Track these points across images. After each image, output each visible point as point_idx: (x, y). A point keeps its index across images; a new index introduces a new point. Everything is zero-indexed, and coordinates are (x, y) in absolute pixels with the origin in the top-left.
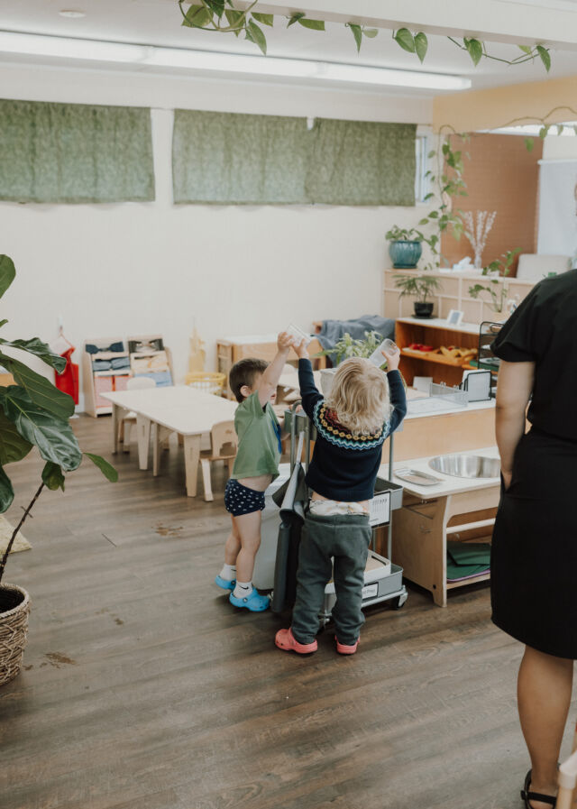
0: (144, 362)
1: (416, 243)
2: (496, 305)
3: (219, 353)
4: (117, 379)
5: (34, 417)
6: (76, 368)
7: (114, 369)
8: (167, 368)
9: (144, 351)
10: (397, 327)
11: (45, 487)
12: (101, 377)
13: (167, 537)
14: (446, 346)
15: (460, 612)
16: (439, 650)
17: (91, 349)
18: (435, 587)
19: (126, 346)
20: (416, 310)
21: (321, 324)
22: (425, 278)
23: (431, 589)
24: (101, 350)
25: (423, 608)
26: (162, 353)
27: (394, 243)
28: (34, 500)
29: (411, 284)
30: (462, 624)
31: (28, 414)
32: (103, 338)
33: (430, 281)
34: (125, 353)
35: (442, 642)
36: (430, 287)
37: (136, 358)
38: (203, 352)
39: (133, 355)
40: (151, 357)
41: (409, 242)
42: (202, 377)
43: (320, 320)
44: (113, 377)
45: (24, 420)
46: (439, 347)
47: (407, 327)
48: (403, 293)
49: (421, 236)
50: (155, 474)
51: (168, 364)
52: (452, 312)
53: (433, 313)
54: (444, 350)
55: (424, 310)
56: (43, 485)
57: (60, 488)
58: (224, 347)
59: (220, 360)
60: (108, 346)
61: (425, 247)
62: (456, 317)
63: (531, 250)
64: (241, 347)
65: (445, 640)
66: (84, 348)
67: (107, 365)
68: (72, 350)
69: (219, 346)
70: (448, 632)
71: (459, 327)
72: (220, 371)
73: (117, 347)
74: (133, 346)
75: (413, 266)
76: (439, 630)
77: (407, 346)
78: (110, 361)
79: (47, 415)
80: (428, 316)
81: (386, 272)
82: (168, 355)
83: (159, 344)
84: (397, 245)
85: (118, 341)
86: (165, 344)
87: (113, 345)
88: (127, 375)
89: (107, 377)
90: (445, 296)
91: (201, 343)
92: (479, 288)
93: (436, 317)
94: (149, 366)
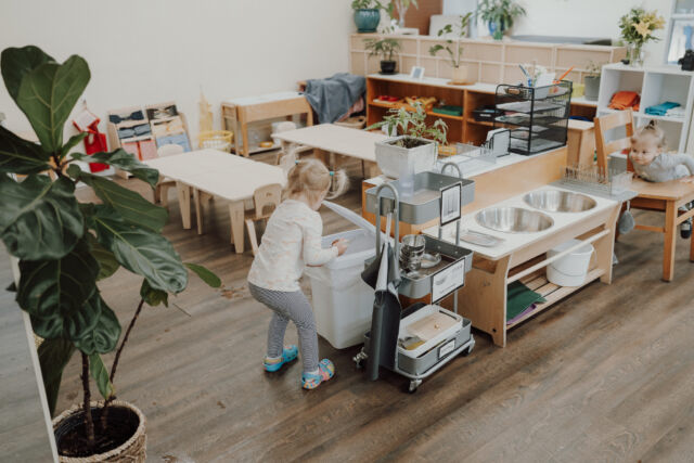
0: (162, 127)
1: (376, 10)
2: (454, 61)
3: (224, 114)
4: (142, 144)
5: (128, 237)
6: (103, 137)
7: (138, 135)
8: (183, 130)
9: (162, 117)
10: (368, 82)
11: (145, 304)
12: (126, 143)
13: (232, 300)
14: (410, 97)
15: (519, 350)
16: (523, 396)
17: (115, 119)
18: (494, 330)
19: (145, 114)
20: (382, 67)
21: (305, 83)
22: (388, 40)
23: (490, 332)
24: (123, 119)
25: (487, 350)
26: (178, 117)
27: (358, 11)
28: (135, 319)
29: (379, 46)
30: (528, 363)
31: (122, 235)
32: (124, 109)
33: (393, 42)
34: (146, 121)
35: (521, 387)
36: (395, 48)
37: (155, 124)
38: (211, 114)
39: (152, 122)
40: (168, 122)
41: (370, 10)
42: (212, 135)
43: (303, 79)
44: (138, 142)
45: (119, 243)
46: (403, 98)
47: (375, 82)
48: (372, 54)
49: (379, 4)
50: (200, 232)
51: (184, 127)
52: (414, 69)
53: (396, 69)
54: (409, 100)
55: (389, 67)
56: (142, 302)
57: (162, 303)
58: (230, 109)
59: (226, 120)
60: (128, 115)
61: (383, 14)
62: (418, 72)
63: (439, 11)
64: (245, 108)
65: (522, 384)
66: (108, 118)
67: (131, 132)
68: (98, 121)
69: (224, 108)
70: (519, 374)
71: (421, 80)
72: (227, 129)
73: (137, 116)
74: (151, 113)
75: (374, 30)
76: (512, 374)
77: (377, 97)
78: (133, 128)
79: (141, 232)
80: (392, 72)
81: (352, 37)
82: (182, 117)
83: (173, 110)
84: (362, 13)
85: (137, 110)
86: (178, 110)
87: (133, 114)
88: (149, 140)
89: (132, 143)
90: (405, 54)
91: (208, 106)
92: (439, 47)
93: (397, 72)
94: (167, 130)
